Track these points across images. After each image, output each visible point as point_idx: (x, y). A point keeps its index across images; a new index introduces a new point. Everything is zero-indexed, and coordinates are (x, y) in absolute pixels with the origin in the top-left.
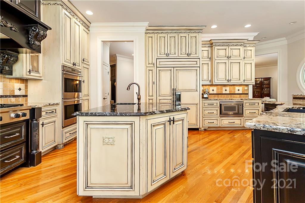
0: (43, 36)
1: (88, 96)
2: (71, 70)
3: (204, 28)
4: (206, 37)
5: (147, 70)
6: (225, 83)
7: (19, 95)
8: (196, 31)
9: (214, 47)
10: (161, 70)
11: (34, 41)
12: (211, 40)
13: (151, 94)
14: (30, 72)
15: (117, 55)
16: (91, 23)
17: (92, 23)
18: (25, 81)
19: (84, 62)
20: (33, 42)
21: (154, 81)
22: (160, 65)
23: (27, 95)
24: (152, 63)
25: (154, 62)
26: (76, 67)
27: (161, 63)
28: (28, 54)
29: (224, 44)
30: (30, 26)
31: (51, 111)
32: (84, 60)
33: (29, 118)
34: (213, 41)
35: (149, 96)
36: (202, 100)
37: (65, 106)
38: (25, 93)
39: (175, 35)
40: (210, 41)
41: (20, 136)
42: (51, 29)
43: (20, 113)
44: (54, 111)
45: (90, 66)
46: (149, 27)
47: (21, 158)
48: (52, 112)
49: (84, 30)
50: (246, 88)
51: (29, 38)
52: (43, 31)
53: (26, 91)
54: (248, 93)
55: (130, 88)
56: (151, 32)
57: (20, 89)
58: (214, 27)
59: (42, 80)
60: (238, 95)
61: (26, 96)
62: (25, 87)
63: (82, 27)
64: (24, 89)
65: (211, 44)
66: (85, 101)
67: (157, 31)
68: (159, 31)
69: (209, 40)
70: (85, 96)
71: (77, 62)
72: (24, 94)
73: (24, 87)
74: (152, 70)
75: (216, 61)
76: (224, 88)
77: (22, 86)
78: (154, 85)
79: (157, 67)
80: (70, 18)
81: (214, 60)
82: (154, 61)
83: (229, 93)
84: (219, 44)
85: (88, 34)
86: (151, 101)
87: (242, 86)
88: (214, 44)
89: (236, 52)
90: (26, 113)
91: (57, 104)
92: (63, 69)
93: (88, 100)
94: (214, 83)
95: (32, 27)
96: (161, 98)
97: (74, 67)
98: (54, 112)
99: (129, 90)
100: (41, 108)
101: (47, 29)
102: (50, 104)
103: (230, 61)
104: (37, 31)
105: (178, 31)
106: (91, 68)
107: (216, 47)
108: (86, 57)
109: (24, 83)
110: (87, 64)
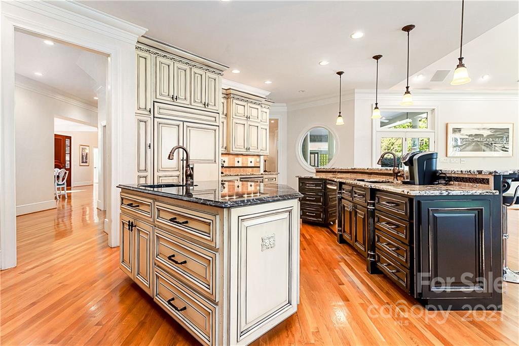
3: (226, 69)
4: (225, 83)
6: (244, 151)
8: (216, 71)
9: (232, 99)
10: (161, 124)
12: (230, 89)
13: (142, 168)
21: (149, 142)
22: (160, 113)
24: (145, 109)
27: (162, 111)
29: (243, 98)
34: (232, 92)
35: (139, 171)
36: (222, 176)
39: (186, 67)
40: (227, 90)
46: (142, 38)
50: (258, 160)
54: (259, 166)
56: (144, 47)
58: (236, 71)
60: (250, 169)
65: (227, 95)
67: (155, 51)
68: (160, 52)
69: (226, 88)
74: (145, 122)
75: (234, 121)
76: (237, 159)
78: (148, 150)
79: (154, 117)
81: (232, 118)
82: (150, 106)
83: (241, 166)
84: (238, 97)
86: (143, 181)
87: (255, 157)
88: (232, 96)
89: (254, 112)
94: (231, 152)
96: (161, 174)
103: (249, 123)
105: (189, 62)
107: (234, 101)
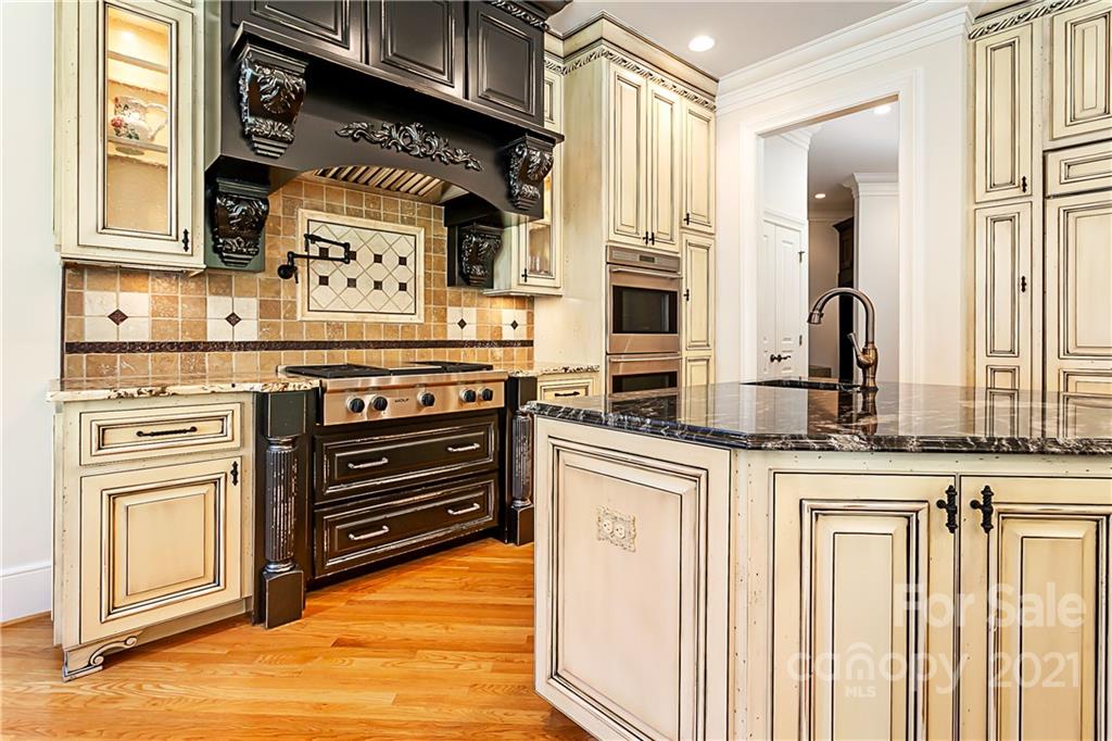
0: (540, 165)
1: (708, 345)
2: (638, 260)
5: (981, 221)
7: (513, 339)
10: (1075, 211)
11: (520, 188)
13: (1003, 343)
14: (525, 276)
15: (858, 177)
16: (717, 81)
17: (720, 78)
18: (527, 301)
19: (691, 226)
20: (517, 191)
21: (1024, 271)
22: (1067, 181)
23: (532, 341)
24: (1012, 183)
25: (1024, 171)
26: (657, 245)
27: (1077, 170)
28: (522, 226)
30: (511, 147)
31: (572, 392)
32: (687, 219)
33: (503, 405)
35: (992, 352)
37: (614, 377)
38: (528, 336)
41: (483, 452)
42: (562, 138)
43: (479, 390)
44: (582, 392)
45: (717, 237)
47: (484, 511)
48: (576, 393)
49: (691, 112)
51: (509, 179)
52: (540, 149)
53: (530, 330)
55: (821, 315)
57: (514, 325)
59: (561, 296)
61: (530, 343)
62: (528, 319)
63: (683, 105)
64: (525, 323)
66: (693, 363)
70: (693, 346)
71: (662, 226)
72: (525, 338)
73: (525, 318)
74: (1011, 219)
77: (520, 315)
78: (1024, 298)
79: (1045, 197)
80: (638, 88)
82: (1029, 168)
85: (708, 121)
86: (1003, 381)
90: (492, 392)
91: (592, 370)
92: (611, 256)
93: (708, 361)
95: (515, 147)
96: (1072, 365)
97: (650, 249)
98: (578, 393)
99: (819, 322)
100: (536, 379)
101: (553, 142)
102: (566, 369)
104: (525, 154)
106: (723, 241)
108: (697, 206)
109: (524, 308)
110: (706, 233)
